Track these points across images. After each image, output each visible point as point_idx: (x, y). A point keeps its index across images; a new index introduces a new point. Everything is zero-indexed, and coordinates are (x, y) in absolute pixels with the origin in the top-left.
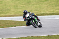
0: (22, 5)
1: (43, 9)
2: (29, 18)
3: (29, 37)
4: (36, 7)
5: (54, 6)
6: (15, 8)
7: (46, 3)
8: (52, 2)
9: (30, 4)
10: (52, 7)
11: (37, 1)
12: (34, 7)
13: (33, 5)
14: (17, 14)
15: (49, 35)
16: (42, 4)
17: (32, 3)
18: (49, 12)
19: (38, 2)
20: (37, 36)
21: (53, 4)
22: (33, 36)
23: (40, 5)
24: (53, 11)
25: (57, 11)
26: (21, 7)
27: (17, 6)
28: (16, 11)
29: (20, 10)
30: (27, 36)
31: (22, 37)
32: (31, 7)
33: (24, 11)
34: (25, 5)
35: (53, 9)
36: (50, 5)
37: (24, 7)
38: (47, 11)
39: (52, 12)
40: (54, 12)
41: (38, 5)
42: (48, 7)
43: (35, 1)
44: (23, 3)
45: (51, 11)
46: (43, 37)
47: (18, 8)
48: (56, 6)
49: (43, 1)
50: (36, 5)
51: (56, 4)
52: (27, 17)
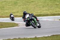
0: (9, 6)
1: (30, 10)
2: (28, 19)
3: (16, 39)
4: (23, 8)
5: (41, 7)
6: (2, 9)
7: (33, 3)
8: (39, 3)
9: (16, 5)
10: (39, 8)
11: (23, 2)
12: (21, 8)
13: (20, 6)
14: (4, 16)
15: (36, 37)
16: (29, 5)
17: (19, 4)
18: (36, 13)
19: (25, 3)
20: (24, 38)
21: (40, 5)
22: (20, 38)
23: (27, 6)
24: (40, 12)
25: (44, 12)
26: (7, 8)
27: (3, 7)
28: (2, 13)
29: (7, 11)
30: (13, 38)
31: (9, 39)
32: (18, 8)
33: (24, 12)
34: (11, 6)
35: (40, 10)
36: (37, 6)
37: (10, 8)
38: (34, 12)
39: (40, 14)
40: (42, 13)
41: (25, 6)
42: (34, 7)
43: (22, 2)
44: (10, 4)
45: (38, 12)
46: (30, 39)
47: (5, 9)
48: (43, 7)
49: (30, 2)
50: (23, 6)
51: (43, 5)
52: (27, 18)
